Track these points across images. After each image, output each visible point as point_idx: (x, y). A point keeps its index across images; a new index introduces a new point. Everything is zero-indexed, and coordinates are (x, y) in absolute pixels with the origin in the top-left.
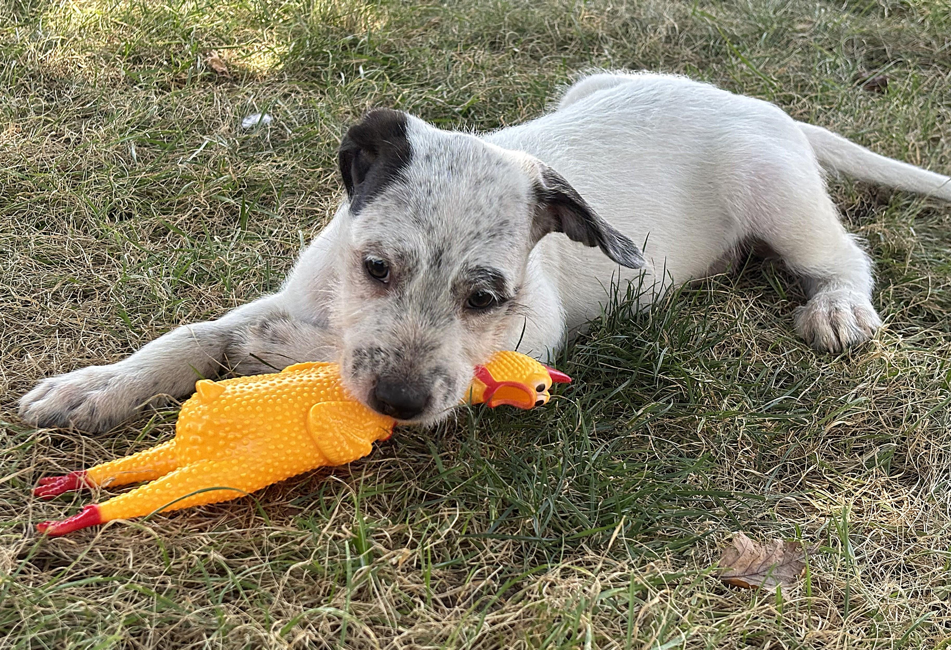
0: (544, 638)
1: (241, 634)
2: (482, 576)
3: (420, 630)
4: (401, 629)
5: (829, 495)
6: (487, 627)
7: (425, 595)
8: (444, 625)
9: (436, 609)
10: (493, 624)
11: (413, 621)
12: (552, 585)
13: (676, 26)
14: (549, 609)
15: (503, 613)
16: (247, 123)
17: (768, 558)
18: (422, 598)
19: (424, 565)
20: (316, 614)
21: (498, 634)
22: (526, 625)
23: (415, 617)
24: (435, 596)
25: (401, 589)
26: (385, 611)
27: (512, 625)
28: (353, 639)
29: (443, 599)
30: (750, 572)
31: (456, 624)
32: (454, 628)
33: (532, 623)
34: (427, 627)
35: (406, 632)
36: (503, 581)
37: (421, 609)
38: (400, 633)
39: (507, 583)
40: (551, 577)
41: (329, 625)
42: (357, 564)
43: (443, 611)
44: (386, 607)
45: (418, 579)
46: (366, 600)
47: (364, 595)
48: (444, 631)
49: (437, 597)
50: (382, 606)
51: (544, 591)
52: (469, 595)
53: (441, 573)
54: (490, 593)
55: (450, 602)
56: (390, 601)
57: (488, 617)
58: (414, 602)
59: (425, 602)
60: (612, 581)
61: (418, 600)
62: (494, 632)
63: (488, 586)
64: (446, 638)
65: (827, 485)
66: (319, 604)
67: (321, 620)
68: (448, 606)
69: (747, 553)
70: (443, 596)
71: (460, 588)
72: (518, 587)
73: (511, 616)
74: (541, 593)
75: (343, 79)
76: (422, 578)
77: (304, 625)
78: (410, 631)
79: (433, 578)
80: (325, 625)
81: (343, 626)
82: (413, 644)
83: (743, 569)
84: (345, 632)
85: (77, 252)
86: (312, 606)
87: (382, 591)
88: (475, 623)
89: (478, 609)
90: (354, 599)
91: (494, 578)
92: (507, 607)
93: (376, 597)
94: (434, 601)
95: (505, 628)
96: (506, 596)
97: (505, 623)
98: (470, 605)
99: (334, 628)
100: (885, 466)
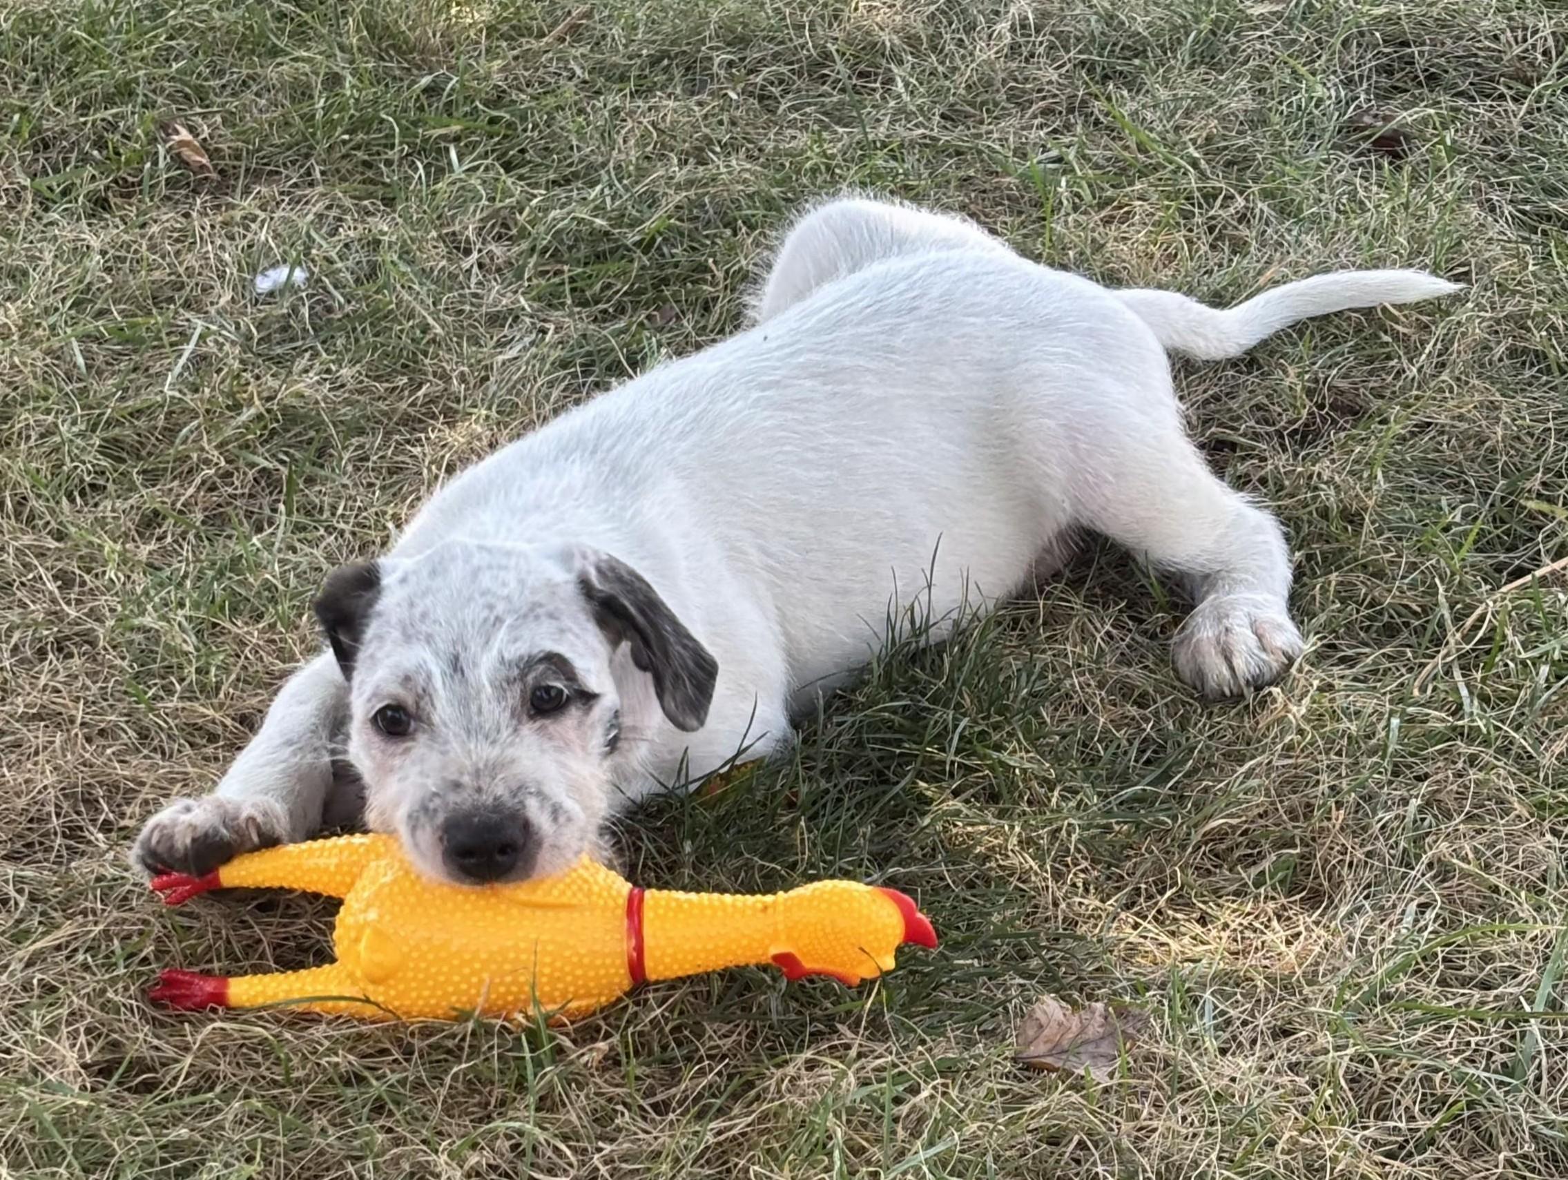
0: (784, 1148)
1: (396, 1161)
2: (702, 1073)
3: (626, 1146)
4: (601, 1144)
5: (1198, 929)
6: (710, 1139)
7: (628, 1100)
8: (656, 1138)
9: (644, 1119)
10: (720, 1133)
11: (615, 1134)
12: (793, 1080)
13: (1031, 16)
14: (790, 1112)
15: (731, 1119)
16: (264, 284)
17: (1083, 1029)
18: (625, 1104)
19: (624, 1059)
20: (490, 1131)
21: (726, 1146)
22: (761, 1133)
23: (619, 1130)
24: (641, 1102)
25: (596, 1094)
26: (577, 1122)
27: (743, 1134)
28: (540, 1161)
29: (652, 1105)
30: (1059, 1049)
31: (671, 1136)
32: (668, 1140)
33: (768, 1131)
34: (633, 1142)
35: (608, 1148)
36: (730, 1077)
37: (624, 1119)
38: (599, 1150)
39: (736, 1081)
40: (790, 1070)
41: (507, 1144)
42: (538, 1064)
43: (653, 1120)
44: (580, 1118)
45: (618, 1080)
46: (551, 1110)
47: (549, 1103)
48: (655, 1146)
49: (644, 1104)
50: (574, 1118)
51: (784, 1087)
52: (687, 1098)
53: (648, 1071)
54: (714, 1096)
55: (661, 1108)
56: (584, 1109)
57: (712, 1125)
58: (615, 1111)
59: (630, 1110)
60: (874, 1070)
61: (620, 1107)
62: (719, 1144)
63: (711, 1086)
64: (659, 1154)
65: (1196, 915)
66: (489, 1118)
67: (497, 1137)
68: (658, 1113)
69: (1054, 1025)
70: (652, 1100)
71: (674, 1090)
72: (750, 1085)
73: (741, 1124)
74: (779, 1091)
75: (421, 171)
76: (623, 1078)
77: (474, 1146)
78: (614, 1147)
79: (637, 1078)
80: (503, 1145)
81: (525, 1143)
82: (617, 1164)
83: (1049, 1046)
84: (529, 1151)
85: (28, 566)
86: (481, 1121)
87: (573, 1097)
88: (696, 1133)
89: (700, 1116)
90: (538, 1110)
91: (719, 1074)
92: (736, 1111)
93: (564, 1105)
94: (641, 1108)
95: (734, 1138)
96: (735, 1097)
97: (735, 1132)
98: (687, 1110)
99: (514, 1147)
100: (1281, 882)
